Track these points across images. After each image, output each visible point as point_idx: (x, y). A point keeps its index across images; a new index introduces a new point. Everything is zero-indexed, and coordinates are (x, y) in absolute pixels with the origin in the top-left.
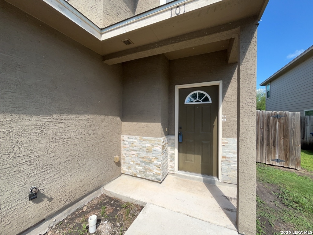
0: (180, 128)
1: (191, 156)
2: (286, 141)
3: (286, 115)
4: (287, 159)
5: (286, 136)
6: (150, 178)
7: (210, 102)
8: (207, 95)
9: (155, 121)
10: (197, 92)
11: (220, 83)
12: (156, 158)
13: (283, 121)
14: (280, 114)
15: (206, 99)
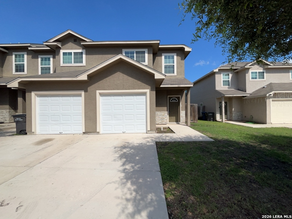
0: (169, 109)
1: (172, 117)
2: (194, 114)
3: (194, 105)
4: (194, 120)
5: (194, 112)
6: (164, 123)
7: (178, 101)
8: (176, 99)
9: (165, 107)
10: (174, 98)
11: (180, 96)
12: (166, 117)
13: (193, 107)
14: (193, 105)
15: (176, 100)
